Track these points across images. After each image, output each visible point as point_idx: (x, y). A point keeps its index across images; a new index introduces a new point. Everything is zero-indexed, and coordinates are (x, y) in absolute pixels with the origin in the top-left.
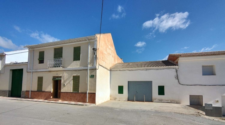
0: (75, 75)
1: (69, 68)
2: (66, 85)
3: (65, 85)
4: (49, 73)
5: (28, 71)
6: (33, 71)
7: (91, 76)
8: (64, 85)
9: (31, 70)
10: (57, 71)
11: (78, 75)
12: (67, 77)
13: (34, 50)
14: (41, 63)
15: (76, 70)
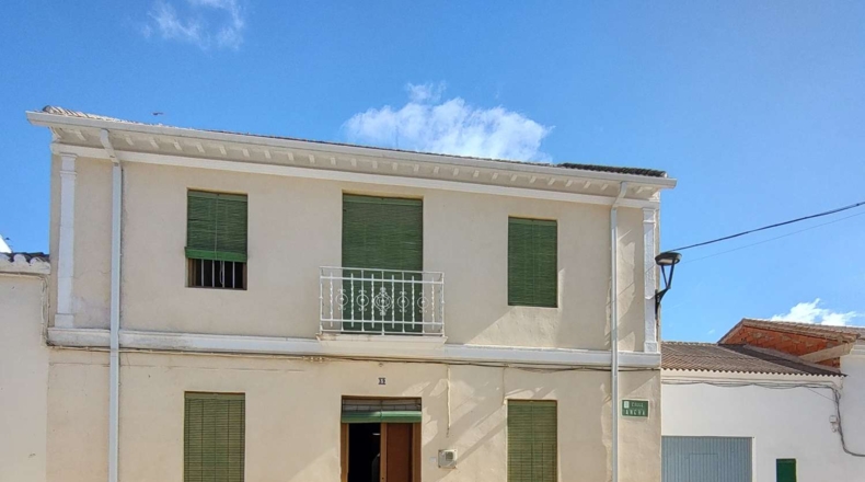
0: (527, 395)
1: (481, 345)
2: (462, 458)
3: (456, 457)
4: (310, 370)
5: (55, 335)
6: (129, 339)
7: (627, 405)
8: (450, 456)
9: (104, 334)
10: (381, 360)
11: (547, 397)
12: (471, 406)
13: (123, 165)
14: (208, 285)
15: (529, 367)
